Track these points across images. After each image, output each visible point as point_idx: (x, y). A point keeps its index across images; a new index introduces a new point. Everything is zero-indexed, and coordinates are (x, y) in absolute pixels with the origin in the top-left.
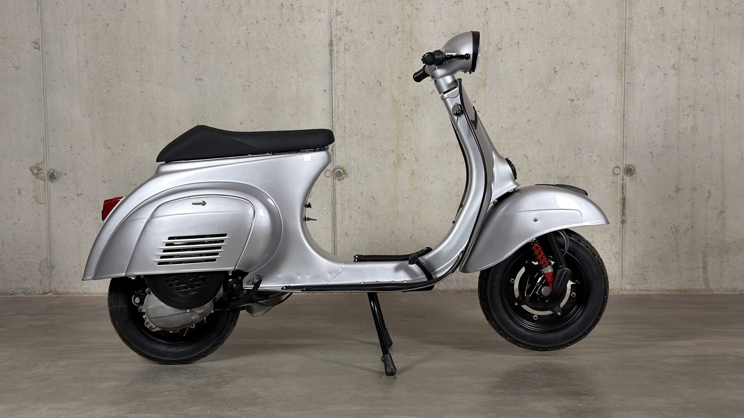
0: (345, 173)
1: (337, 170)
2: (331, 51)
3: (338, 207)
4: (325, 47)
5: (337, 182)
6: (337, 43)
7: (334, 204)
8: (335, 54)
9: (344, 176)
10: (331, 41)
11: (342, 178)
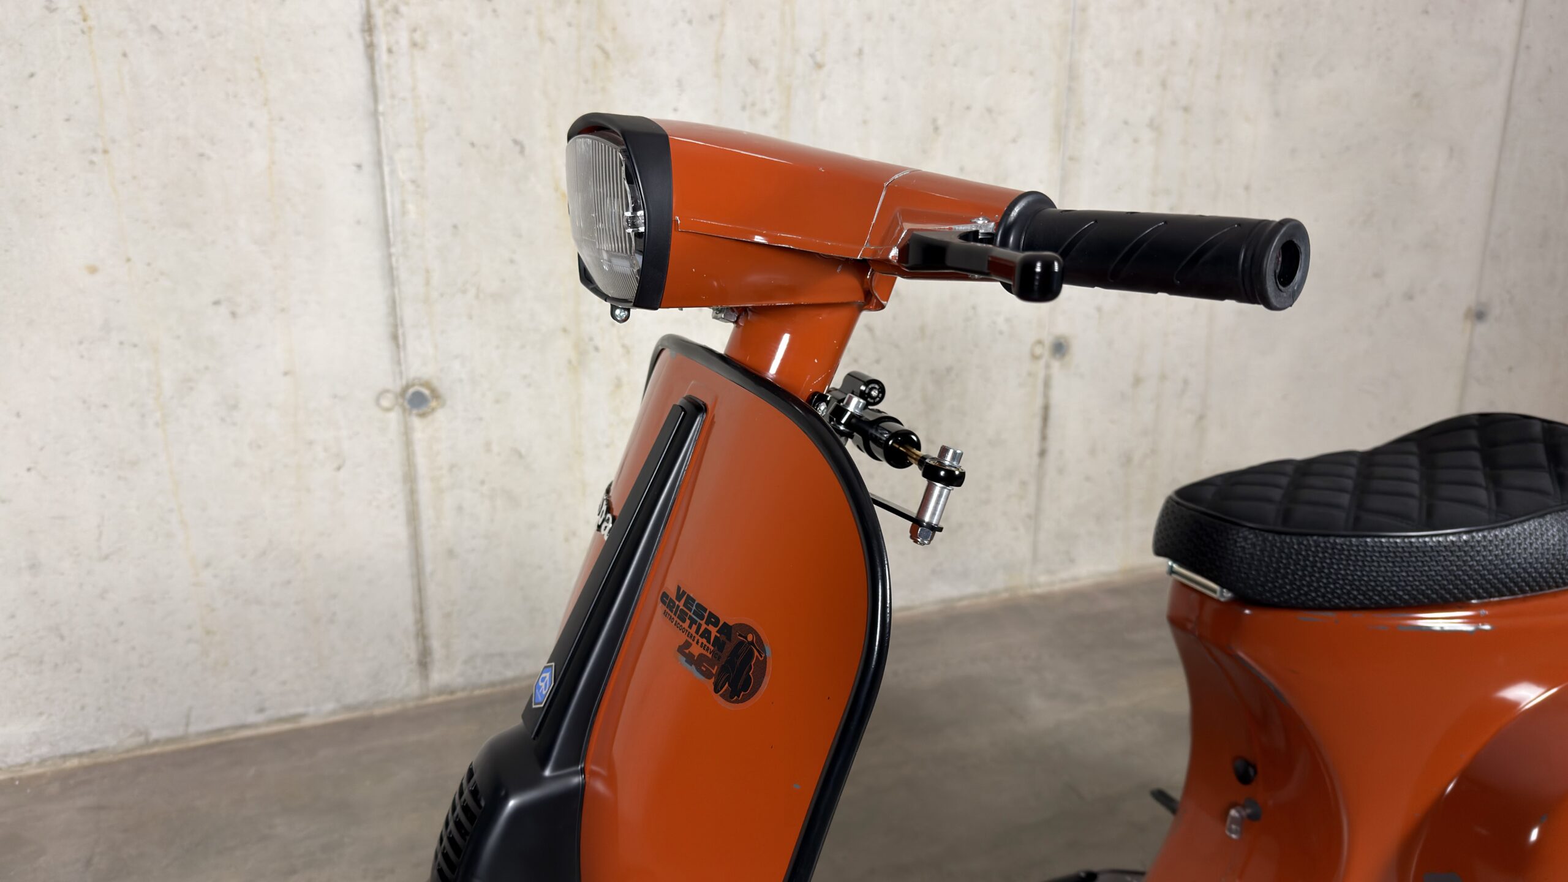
0: (436, 394)
1: (411, 391)
2: (370, 47)
3: (425, 488)
4: (350, 36)
5: (416, 422)
6: (387, 25)
7: (410, 478)
8: (382, 57)
9: (433, 404)
10: (368, 17)
11: (430, 410)
